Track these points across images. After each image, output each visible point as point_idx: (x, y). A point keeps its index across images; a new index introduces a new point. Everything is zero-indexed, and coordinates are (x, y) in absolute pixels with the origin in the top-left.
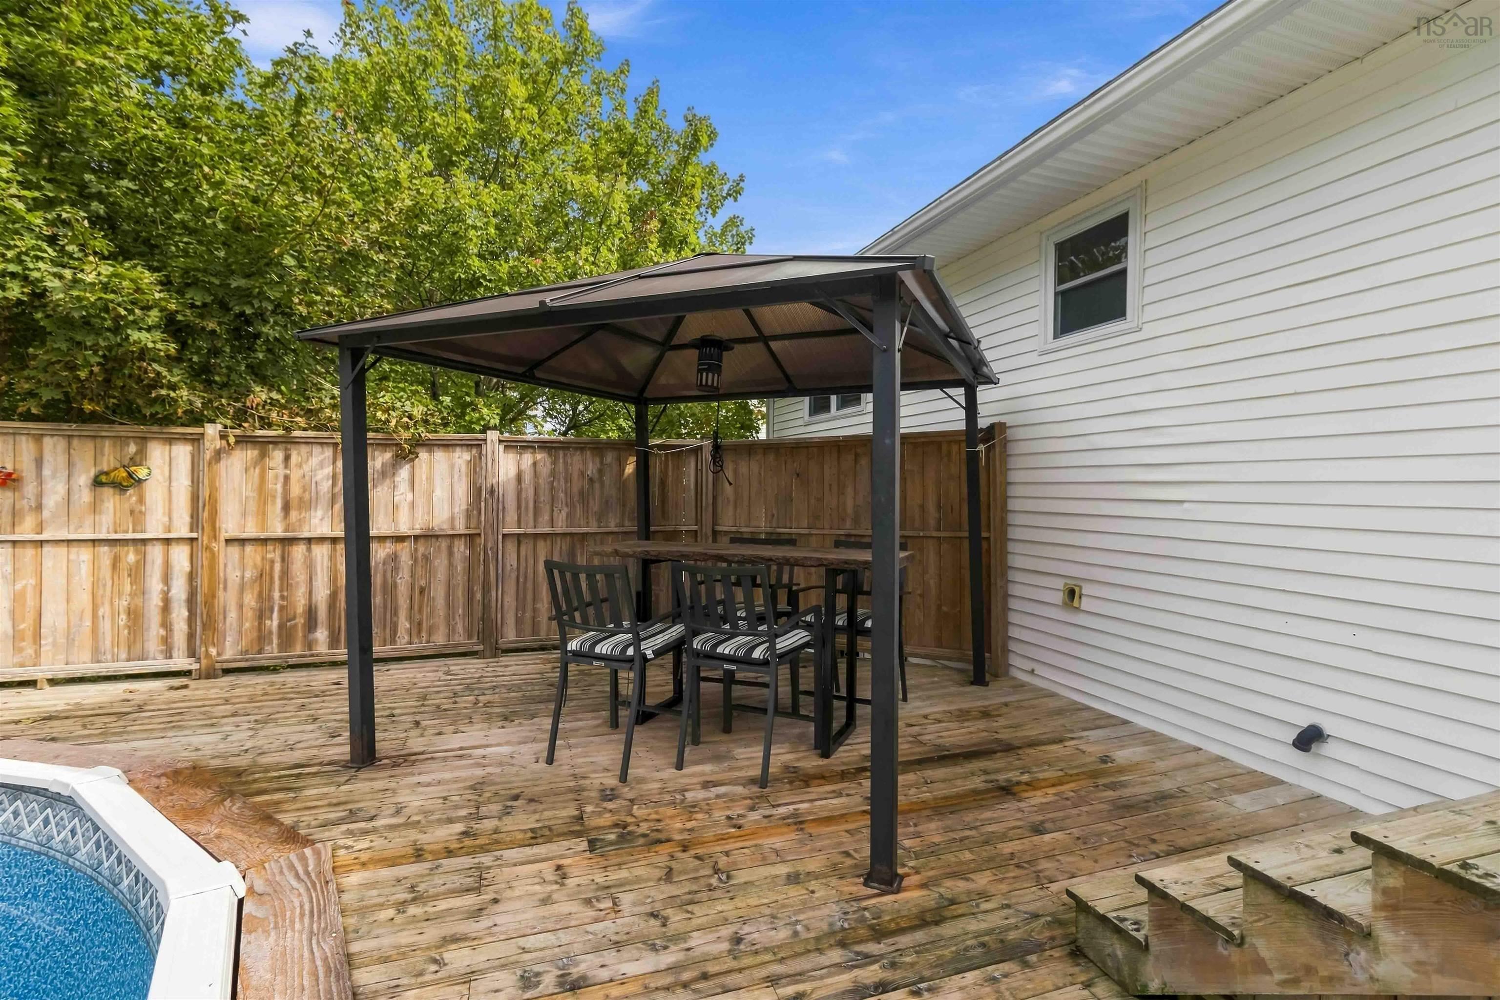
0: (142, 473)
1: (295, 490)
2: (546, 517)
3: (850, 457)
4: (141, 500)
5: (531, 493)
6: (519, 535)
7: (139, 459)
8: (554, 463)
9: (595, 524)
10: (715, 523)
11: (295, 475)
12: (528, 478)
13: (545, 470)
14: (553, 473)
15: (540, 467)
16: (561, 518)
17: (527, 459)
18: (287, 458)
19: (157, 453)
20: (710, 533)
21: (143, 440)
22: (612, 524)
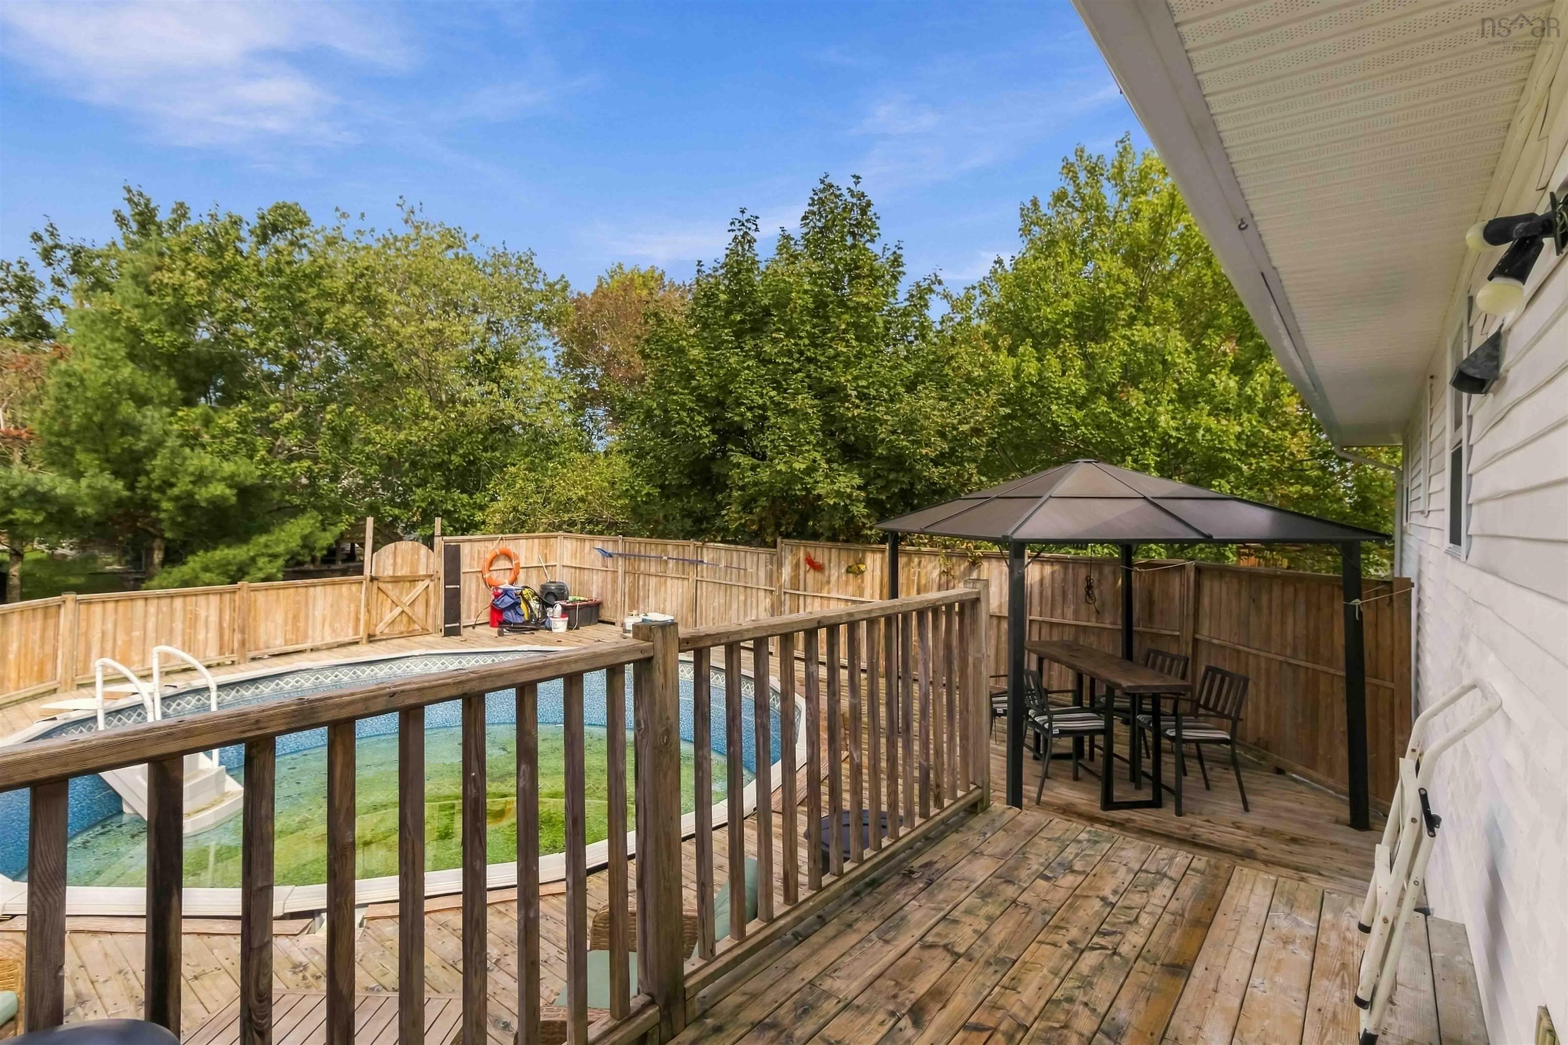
0: (862, 567)
1: (923, 581)
2: (1059, 611)
3: (1291, 589)
4: (863, 581)
5: (1050, 593)
6: (1040, 622)
7: (862, 561)
8: (1065, 574)
9: (1094, 619)
10: (1195, 631)
11: (923, 572)
12: (1047, 581)
13: (1059, 577)
14: (1064, 580)
15: (1056, 575)
16: (1070, 612)
17: (1048, 569)
18: (920, 563)
19: (869, 558)
20: (1190, 640)
21: (864, 551)
22: (1108, 621)
